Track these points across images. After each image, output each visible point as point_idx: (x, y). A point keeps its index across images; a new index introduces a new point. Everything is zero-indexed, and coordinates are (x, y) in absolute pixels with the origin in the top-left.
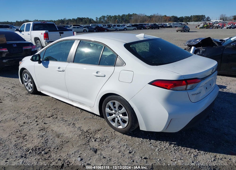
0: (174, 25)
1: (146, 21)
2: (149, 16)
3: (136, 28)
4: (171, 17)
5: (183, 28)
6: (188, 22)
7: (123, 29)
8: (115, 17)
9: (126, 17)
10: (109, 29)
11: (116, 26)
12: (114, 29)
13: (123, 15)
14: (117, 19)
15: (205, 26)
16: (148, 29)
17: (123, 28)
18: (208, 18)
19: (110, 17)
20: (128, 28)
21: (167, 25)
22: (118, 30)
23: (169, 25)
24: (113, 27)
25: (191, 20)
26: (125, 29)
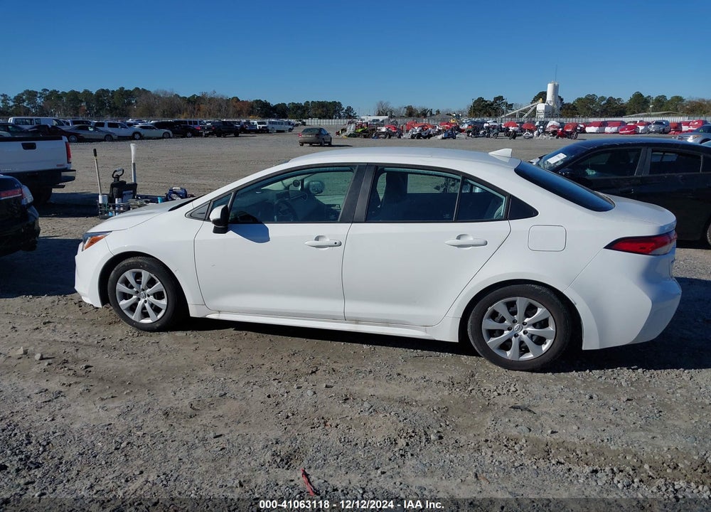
0: (273, 126)
1: (180, 111)
2: (189, 98)
3: (171, 132)
4: (253, 102)
5: (317, 135)
6: (305, 118)
7: (130, 134)
8: (74, 96)
9: (112, 97)
10: (83, 133)
11: (106, 125)
12: (102, 136)
13: (103, 90)
14: (82, 101)
15: (360, 130)
16: (207, 136)
17: (128, 132)
18: (349, 109)
19: (54, 97)
20: (145, 133)
21: (254, 125)
22: (113, 136)
23: (261, 126)
24: (95, 129)
25: (306, 115)
26: (137, 136)
